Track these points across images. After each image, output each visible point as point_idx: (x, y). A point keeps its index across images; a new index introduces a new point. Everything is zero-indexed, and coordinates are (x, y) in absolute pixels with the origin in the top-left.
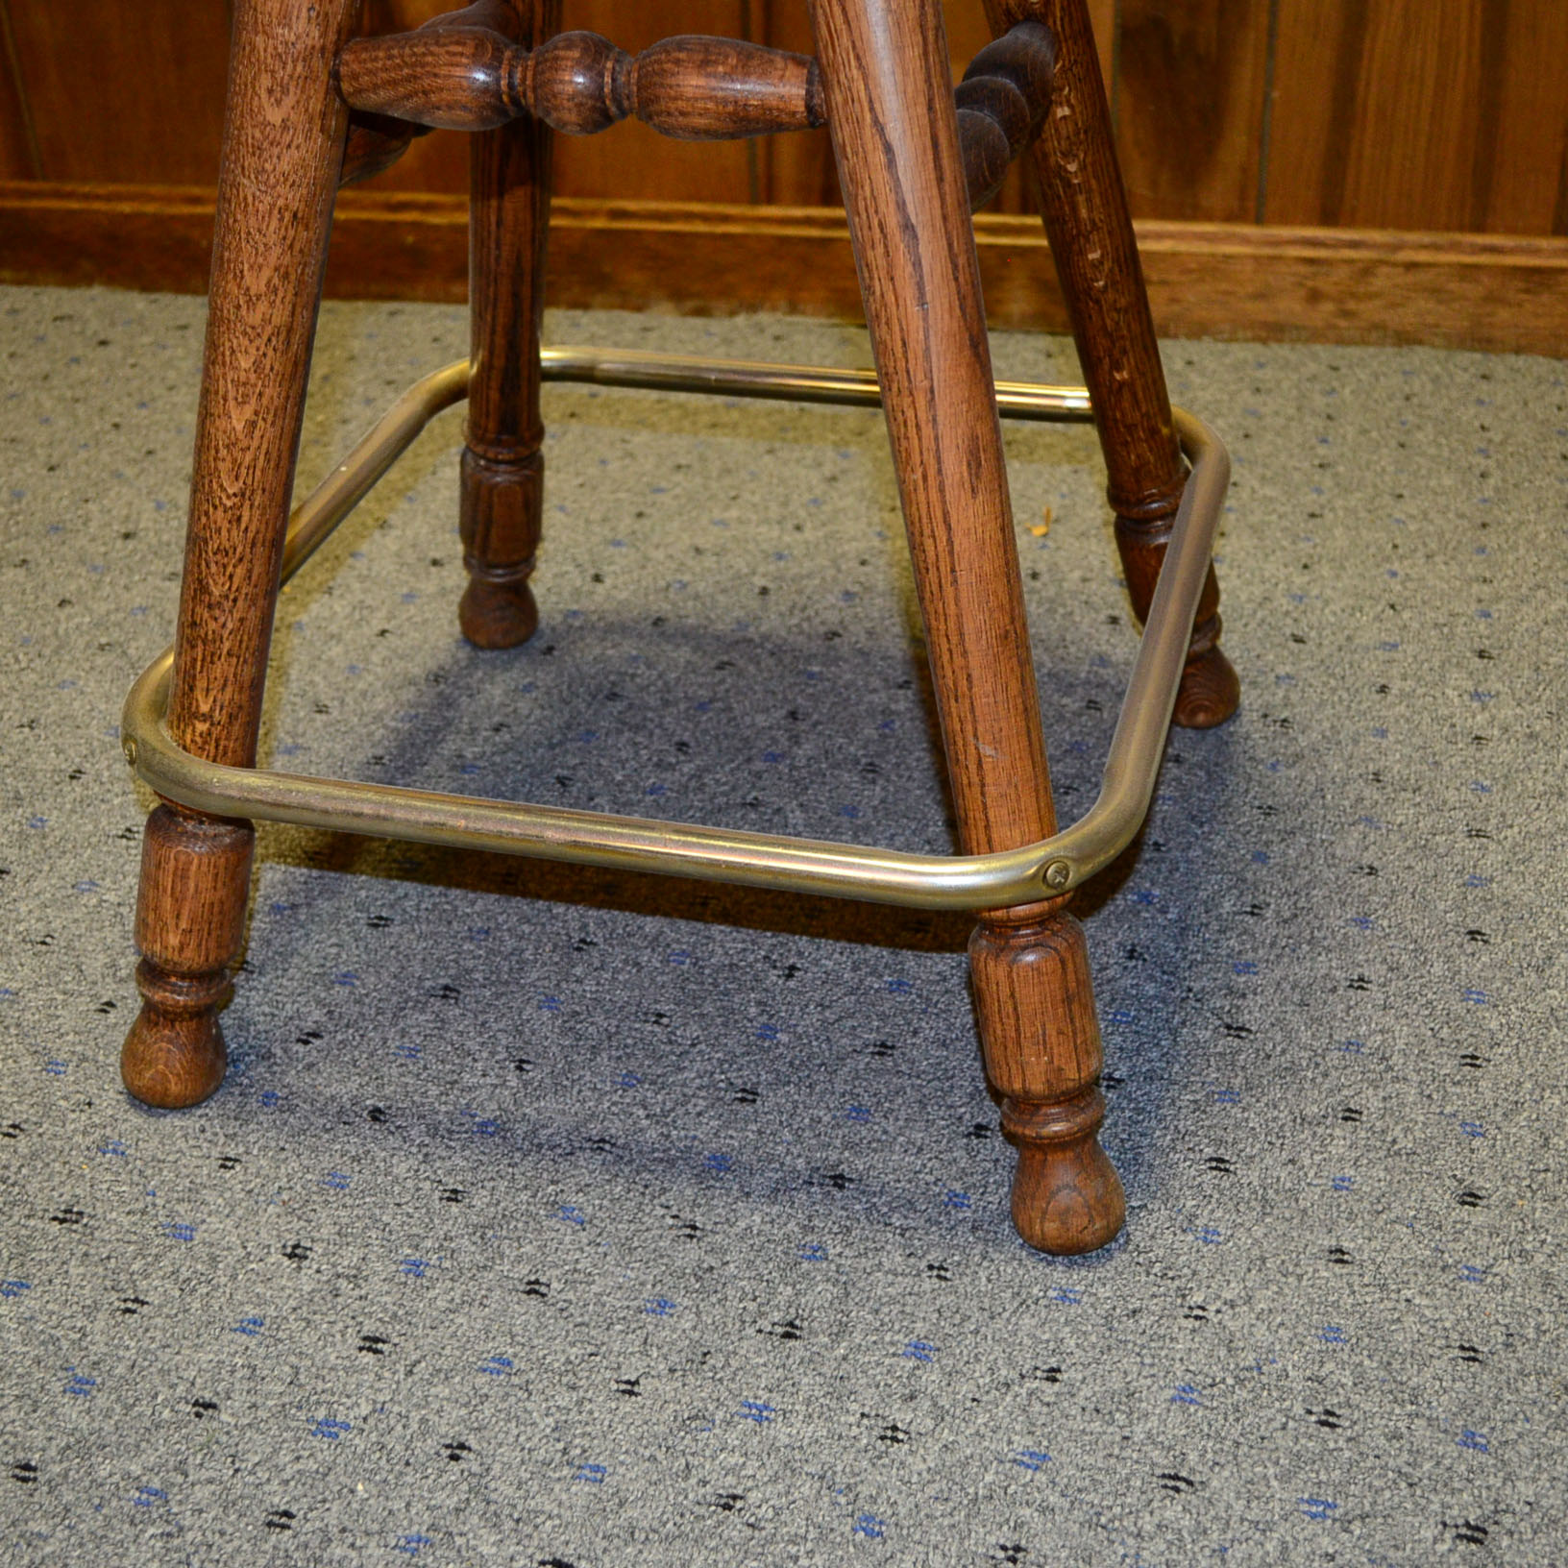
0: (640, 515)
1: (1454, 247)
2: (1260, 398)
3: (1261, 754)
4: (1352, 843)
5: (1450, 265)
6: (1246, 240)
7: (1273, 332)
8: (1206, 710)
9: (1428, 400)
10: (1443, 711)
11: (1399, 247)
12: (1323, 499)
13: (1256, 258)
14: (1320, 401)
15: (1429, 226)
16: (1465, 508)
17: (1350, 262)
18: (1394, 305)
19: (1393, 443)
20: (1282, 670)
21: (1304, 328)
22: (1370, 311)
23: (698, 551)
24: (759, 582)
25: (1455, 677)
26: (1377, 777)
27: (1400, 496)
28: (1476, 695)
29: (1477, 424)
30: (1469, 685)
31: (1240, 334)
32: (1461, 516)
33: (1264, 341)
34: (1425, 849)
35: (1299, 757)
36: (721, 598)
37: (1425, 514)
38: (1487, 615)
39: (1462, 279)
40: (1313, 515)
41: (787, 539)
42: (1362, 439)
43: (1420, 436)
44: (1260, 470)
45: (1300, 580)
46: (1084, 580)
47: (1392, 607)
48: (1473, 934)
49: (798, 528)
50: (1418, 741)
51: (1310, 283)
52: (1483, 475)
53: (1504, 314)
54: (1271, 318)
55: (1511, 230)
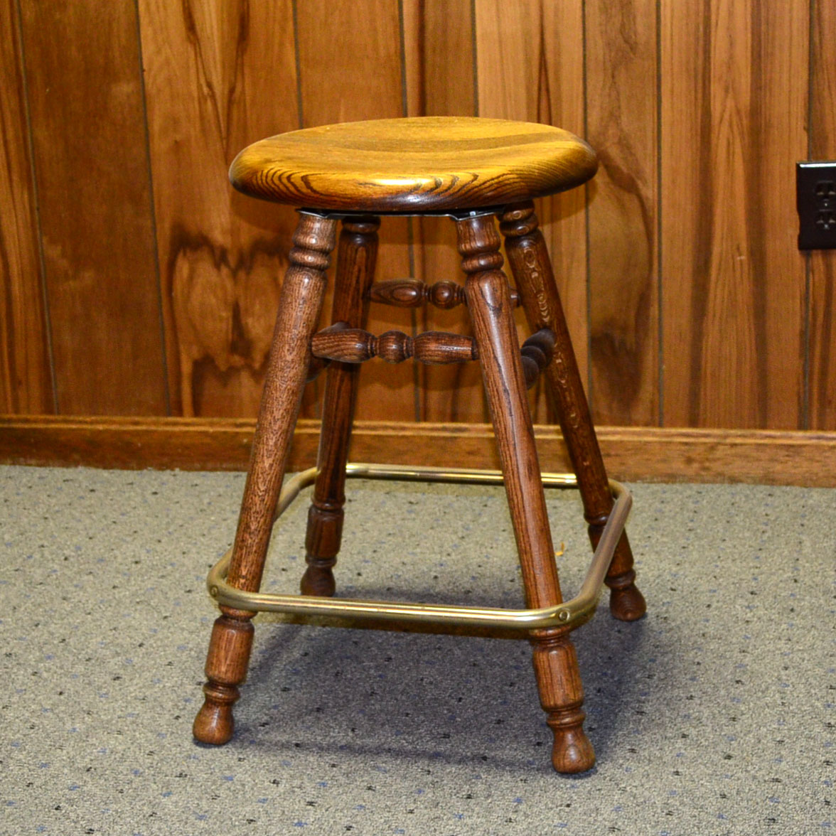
0: (375, 551)
1: (753, 436)
2: (663, 505)
3: (656, 629)
4: (691, 655)
5: (751, 444)
6: (654, 435)
7: (671, 478)
8: (631, 611)
9: (742, 504)
10: (734, 613)
11: (726, 437)
12: (689, 542)
13: (660, 443)
14: (691, 506)
15: (741, 427)
16: (753, 544)
17: (705, 443)
18: (726, 464)
19: (724, 521)
20: (665, 601)
21: (684, 476)
22: (717, 467)
23: (403, 563)
24: (433, 574)
25: (740, 601)
26: (704, 635)
27: (724, 540)
28: (748, 607)
29: (764, 513)
30: (746, 604)
31: (655, 480)
32: (750, 546)
33: (667, 483)
34: (722, 657)
35: (671, 629)
36: (417, 580)
37: (735, 546)
38: (755, 579)
39: (758, 451)
40: (684, 548)
41: (444, 559)
42: (710, 520)
43: (737, 518)
44: (661, 532)
45: (674, 569)
46: (579, 571)
47: (715, 577)
48: (738, 682)
49: (449, 555)
50: (721, 623)
51: (686, 454)
52: (763, 532)
53: (778, 467)
54: (670, 471)
55: (779, 428)
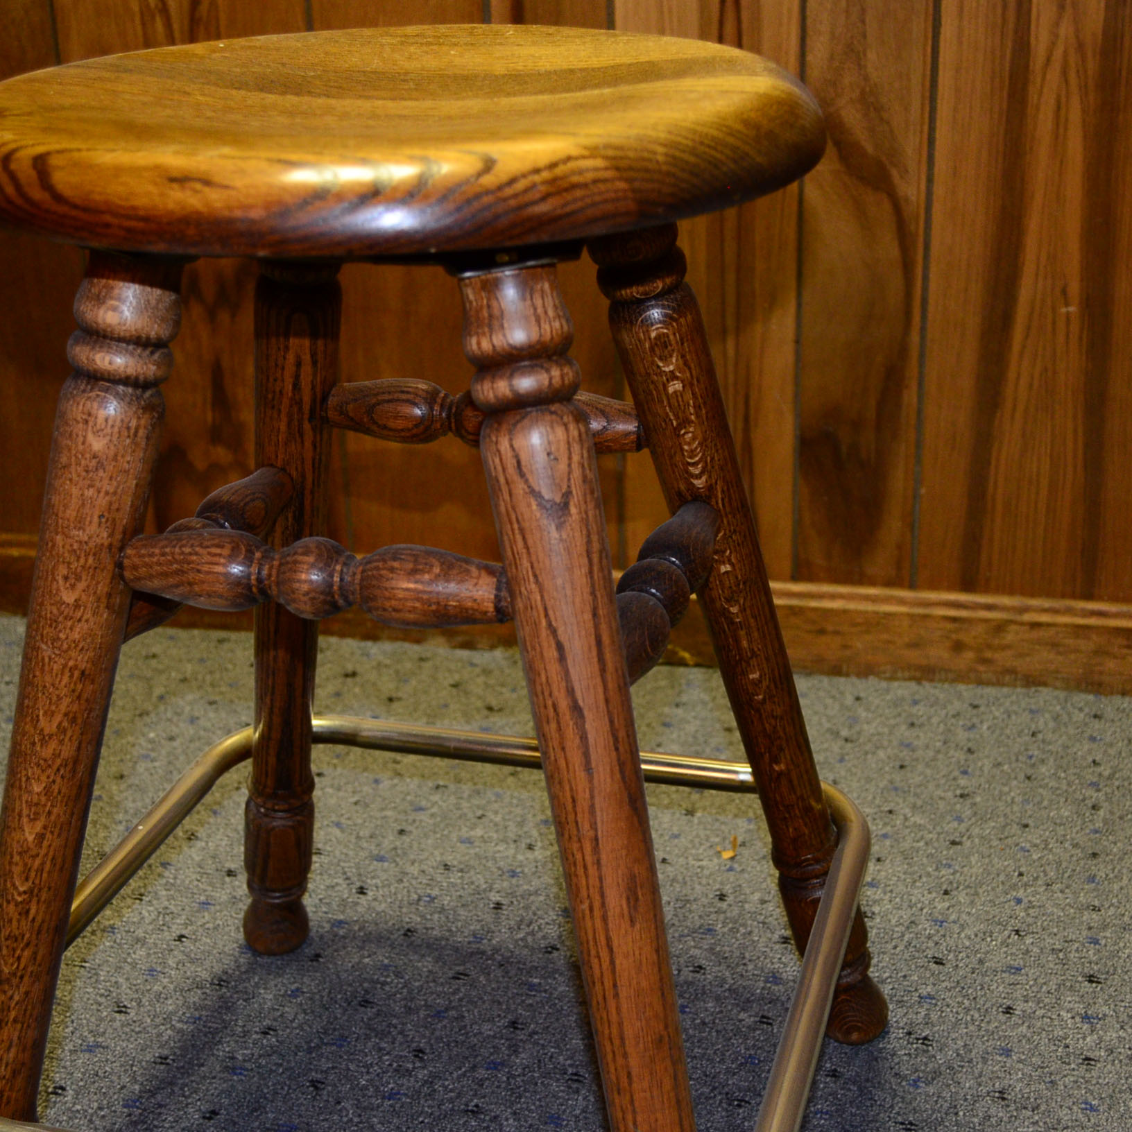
0: (402, 832)
2: (915, 732)
3: (904, 1071)
5: (1066, 625)
6: (902, 602)
7: (926, 673)
8: (859, 1029)
9: (1050, 736)
10: (1059, 1032)
11: (1024, 610)
12: (963, 828)
13: (911, 616)
14: (962, 735)
15: (1050, 595)
16: (1079, 838)
17: (986, 621)
18: (1021, 655)
19: (1021, 776)
20: (924, 990)
21: (949, 670)
22: (1003, 658)
23: (447, 867)
24: (495, 897)
25: (1069, 1000)
26: (1002, 1095)
28: (1086, 1018)
29: (1090, 759)
30: (1081, 1008)
31: (899, 675)
32: (1076, 846)
33: (918, 681)
35: (936, 1074)
36: (462, 913)
37: (1046, 843)
38: (1094, 941)
39: (1076, 636)
40: (954, 843)
41: (520, 857)
42: (996, 771)
43: (1043, 769)
44: (912, 799)
45: (941, 905)
47: (1017, 932)
49: (530, 847)
50: (1037, 1061)
51: (954, 636)
52: (1094, 807)
53: (1111, 664)
54: (924, 662)
